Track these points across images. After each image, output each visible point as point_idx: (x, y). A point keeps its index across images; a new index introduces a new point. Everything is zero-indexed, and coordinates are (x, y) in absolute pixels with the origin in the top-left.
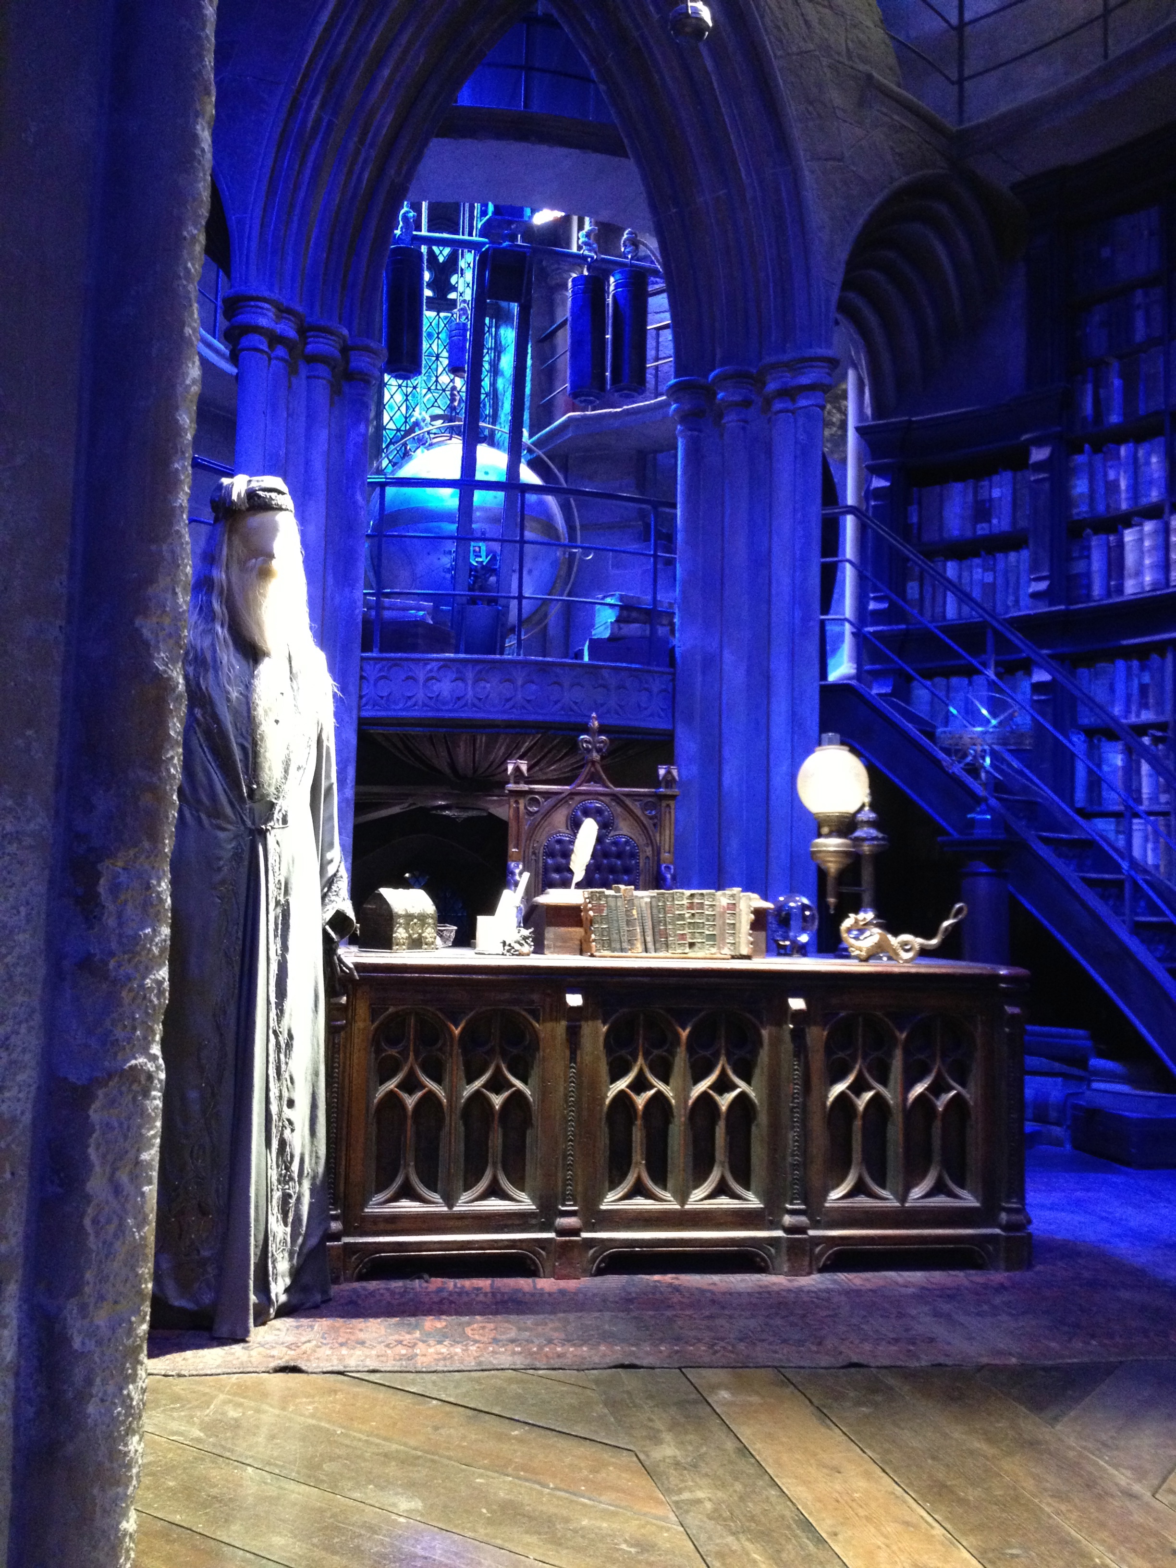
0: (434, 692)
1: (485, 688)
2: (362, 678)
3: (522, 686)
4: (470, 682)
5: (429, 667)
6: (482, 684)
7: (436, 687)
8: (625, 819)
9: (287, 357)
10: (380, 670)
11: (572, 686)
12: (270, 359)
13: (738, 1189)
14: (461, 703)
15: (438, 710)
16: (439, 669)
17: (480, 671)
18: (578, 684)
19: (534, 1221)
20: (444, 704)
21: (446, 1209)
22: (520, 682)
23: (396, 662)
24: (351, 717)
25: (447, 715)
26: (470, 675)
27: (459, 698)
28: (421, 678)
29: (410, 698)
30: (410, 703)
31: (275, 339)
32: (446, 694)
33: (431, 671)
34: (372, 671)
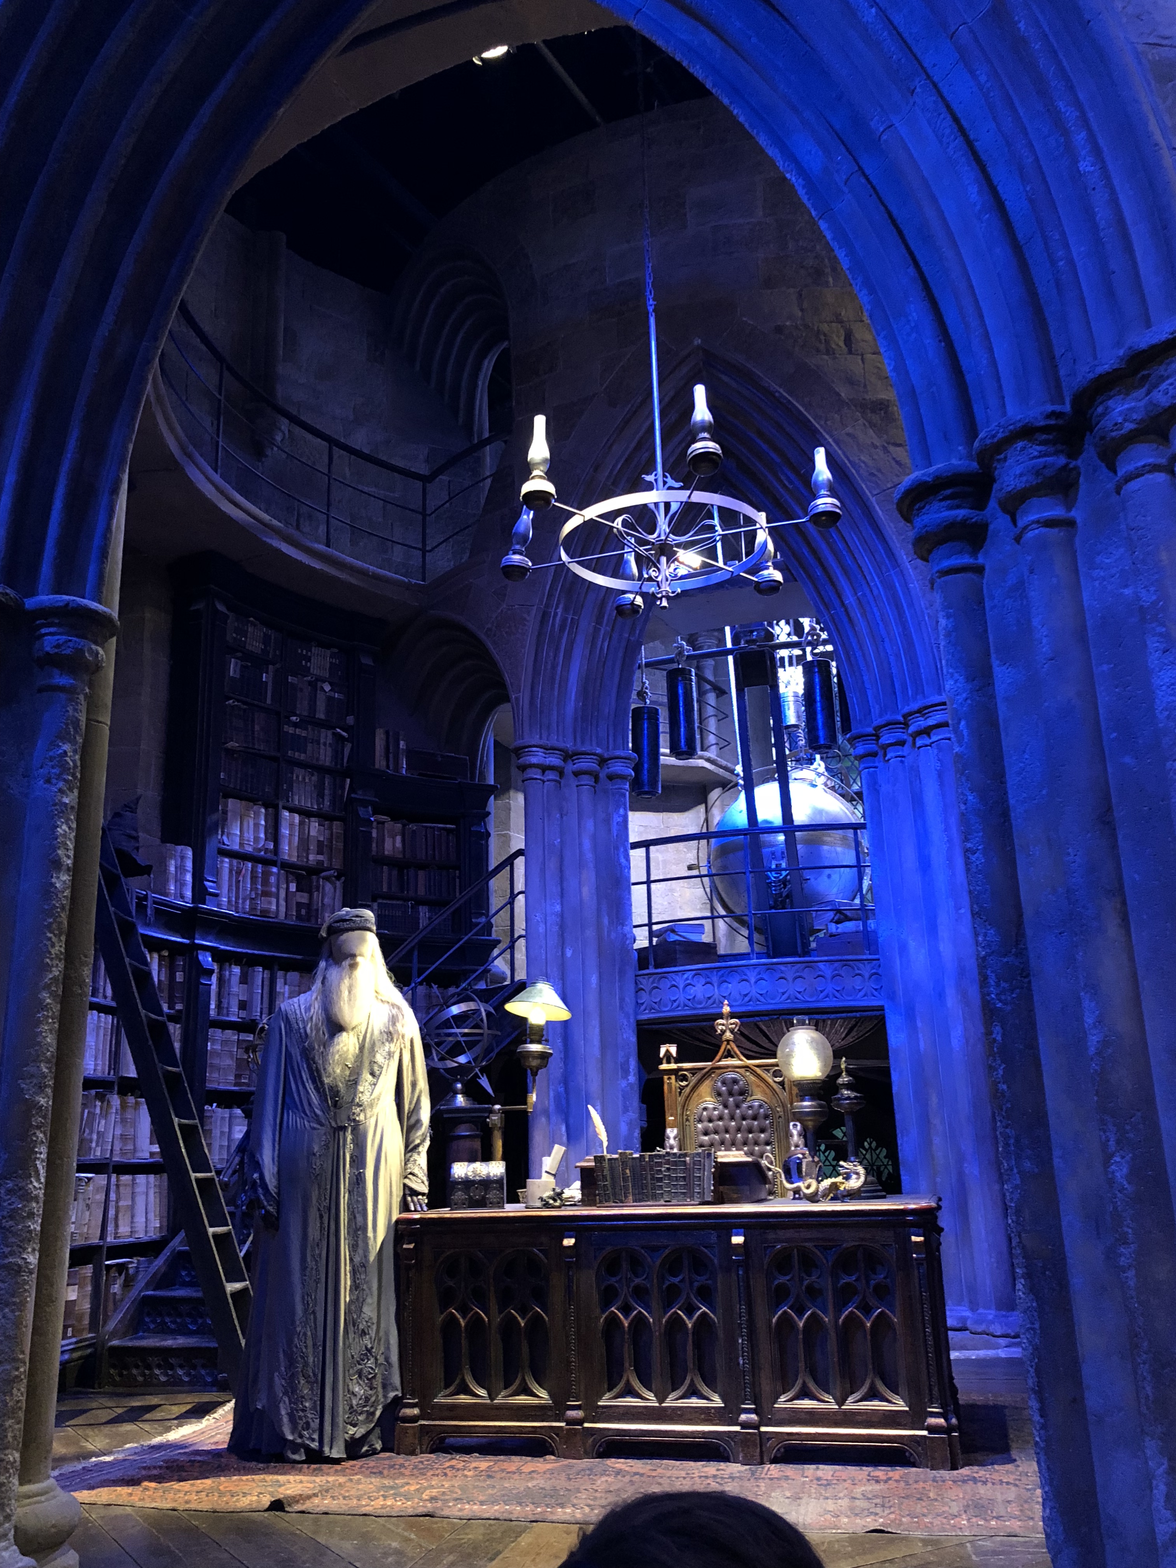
0: (690, 995)
1: (727, 988)
2: (638, 990)
3: (756, 982)
4: (716, 985)
5: (685, 976)
6: (725, 984)
7: (692, 991)
8: (758, 1086)
9: (558, 779)
10: (653, 982)
11: (796, 978)
12: (544, 782)
13: (705, 1390)
14: (710, 1001)
15: (695, 1009)
16: (693, 976)
17: (722, 976)
18: (800, 977)
19: (550, 1413)
20: (700, 1003)
21: (489, 1401)
22: (753, 980)
23: (664, 976)
24: (628, 1021)
25: (701, 1012)
26: (715, 980)
27: (709, 998)
28: (681, 986)
29: (675, 1001)
30: (675, 1004)
31: (544, 769)
32: (700, 996)
33: (687, 979)
34: (645, 983)
